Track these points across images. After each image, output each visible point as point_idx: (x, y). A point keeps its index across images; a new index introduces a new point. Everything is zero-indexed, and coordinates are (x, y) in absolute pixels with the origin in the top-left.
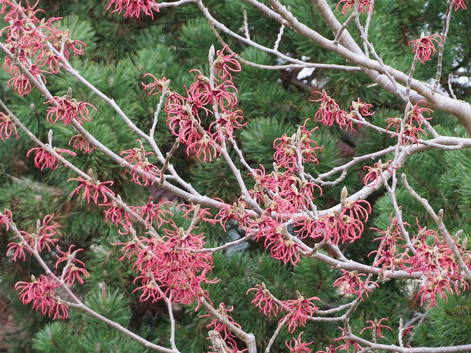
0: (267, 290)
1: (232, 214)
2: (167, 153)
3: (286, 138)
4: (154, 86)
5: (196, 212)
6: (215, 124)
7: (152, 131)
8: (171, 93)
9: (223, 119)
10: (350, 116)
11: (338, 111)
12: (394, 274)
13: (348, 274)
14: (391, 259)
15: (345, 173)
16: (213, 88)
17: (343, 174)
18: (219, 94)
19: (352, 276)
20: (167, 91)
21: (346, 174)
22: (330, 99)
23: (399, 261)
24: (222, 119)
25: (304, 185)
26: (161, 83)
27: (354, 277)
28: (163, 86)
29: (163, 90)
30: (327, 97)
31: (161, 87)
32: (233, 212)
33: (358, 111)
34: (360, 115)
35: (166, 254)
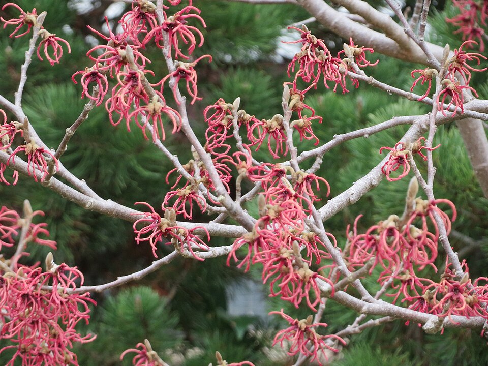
0: (153, 352)
1: (168, 228)
2: (68, 129)
3: (225, 106)
4: (20, 24)
5: (25, 229)
6: (169, 79)
7: (18, 95)
8: (48, 34)
9: (184, 71)
10: (343, 67)
11: (328, 59)
12: (470, 320)
13: (296, 323)
14: (462, 296)
15: (319, 161)
16: (162, 20)
17: (316, 163)
18: (176, 29)
19: (304, 326)
20: (41, 31)
21: (321, 161)
22: (315, 40)
23: (472, 299)
24: (181, 71)
25: (301, 178)
26: (32, 17)
27: (307, 328)
28: (35, 22)
29: (35, 29)
30: (311, 36)
31: (31, 24)
32: (168, 225)
33: (353, 59)
34: (356, 66)
35: (25, 296)
